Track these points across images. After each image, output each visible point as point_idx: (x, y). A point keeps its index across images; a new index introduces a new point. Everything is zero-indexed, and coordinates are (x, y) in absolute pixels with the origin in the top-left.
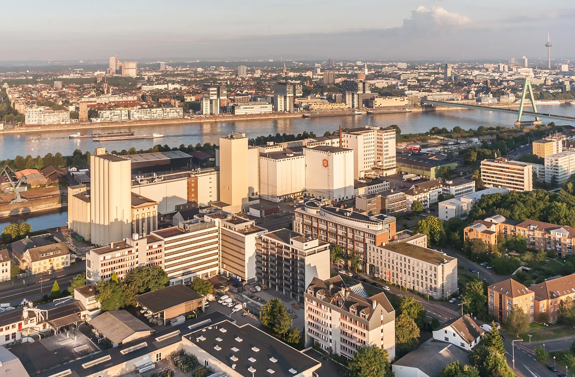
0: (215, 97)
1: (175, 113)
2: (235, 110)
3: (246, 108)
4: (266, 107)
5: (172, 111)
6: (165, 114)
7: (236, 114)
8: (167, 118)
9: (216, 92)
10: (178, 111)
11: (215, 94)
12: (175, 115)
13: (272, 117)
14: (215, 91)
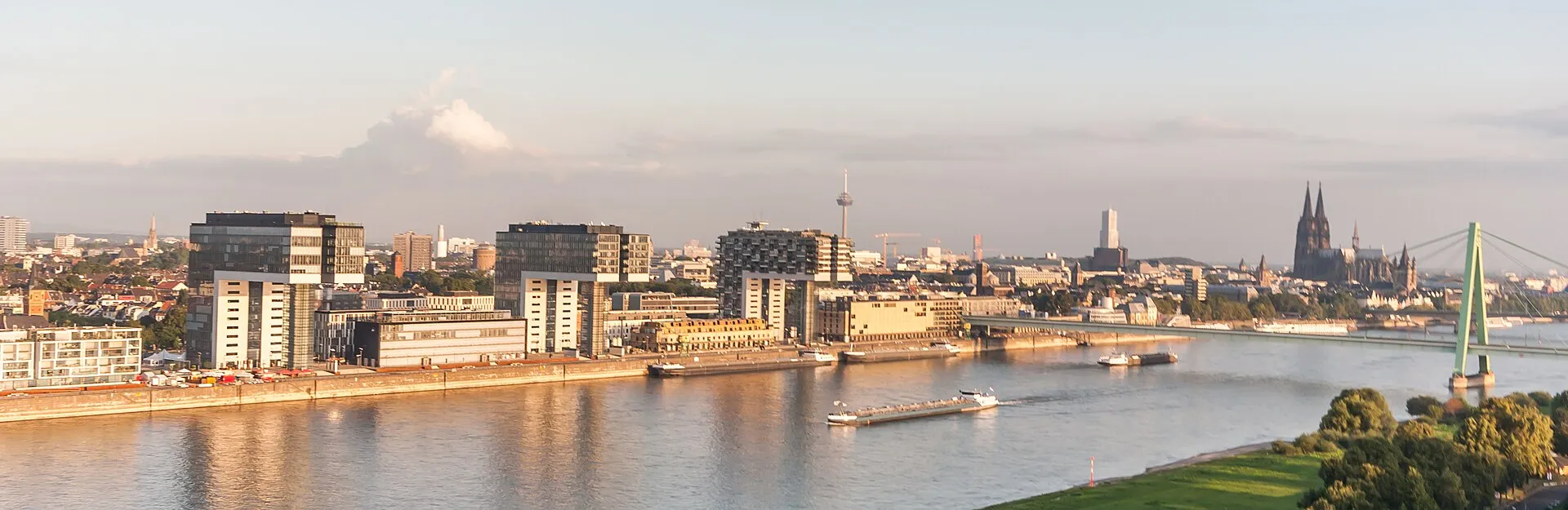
0: (313, 275)
1: (102, 359)
2: (383, 345)
3: (426, 335)
4: (503, 333)
5: (85, 345)
6: (43, 363)
7: (383, 363)
8: (57, 382)
9: (317, 251)
10: (115, 343)
11: (313, 260)
12: (100, 366)
13: (540, 379)
14: (313, 242)
